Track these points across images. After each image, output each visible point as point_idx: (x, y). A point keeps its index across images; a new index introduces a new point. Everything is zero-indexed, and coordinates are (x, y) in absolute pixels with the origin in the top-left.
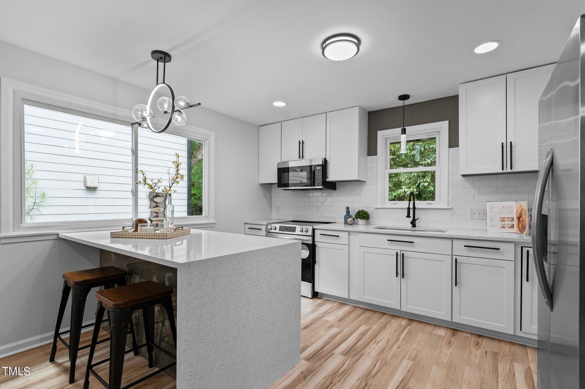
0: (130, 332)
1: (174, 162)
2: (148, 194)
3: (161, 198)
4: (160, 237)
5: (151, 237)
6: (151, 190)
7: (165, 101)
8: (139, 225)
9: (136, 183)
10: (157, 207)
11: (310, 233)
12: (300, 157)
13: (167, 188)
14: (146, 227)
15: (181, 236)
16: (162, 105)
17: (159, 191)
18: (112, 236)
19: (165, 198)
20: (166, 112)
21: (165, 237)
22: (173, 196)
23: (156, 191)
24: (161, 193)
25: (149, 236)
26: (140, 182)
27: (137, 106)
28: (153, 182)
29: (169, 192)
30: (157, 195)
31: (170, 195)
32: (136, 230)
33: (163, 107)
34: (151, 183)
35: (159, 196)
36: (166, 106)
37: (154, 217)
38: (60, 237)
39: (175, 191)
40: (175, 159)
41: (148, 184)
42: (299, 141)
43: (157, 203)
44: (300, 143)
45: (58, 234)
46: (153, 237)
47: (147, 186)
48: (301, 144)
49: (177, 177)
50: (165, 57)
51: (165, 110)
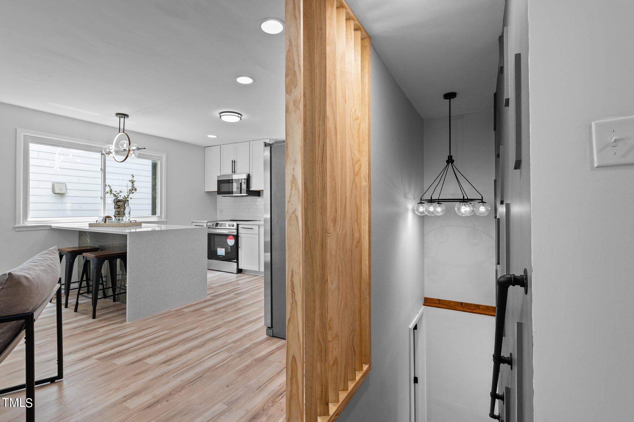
0: (101, 284)
1: (130, 181)
2: (113, 200)
3: (122, 203)
4: (121, 226)
5: (115, 226)
6: (115, 198)
7: (125, 143)
8: (107, 220)
9: (105, 193)
10: (119, 208)
11: (235, 227)
12: (232, 172)
13: (126, 196)
14: (112, 221)
15: (134, 226)
16: (122, 145)
17: (120, 198)
18: (90, 226)
19: (124, 202)
20: (125, 150)
21: (124, 226)
22: (130, 201)
23: (119, 198)
24: (122, 200)
25: (114, 225)
26: (108, 193)
27: (106, 146)
28: (117, 192)
29: (127, 199)
30: (119, 201)
31: (128, 201)
32: (105, 222)
33: (123, 147)
34: (115, 193)
35: (121, 201)
36: (125, 146)
37: (117, 215)
38: (53, 228)
39: (131, 198)
40: (131, 178)
41: (113, 194)
42: (232, 161)
43: (119, 206)
44: (232, 162)
45: (51, 226)
46: (116, 226)
47: (112, 195)
48: (234, 162)
49: (133, 190)
50: (124, 117)
51: (125, 149)
